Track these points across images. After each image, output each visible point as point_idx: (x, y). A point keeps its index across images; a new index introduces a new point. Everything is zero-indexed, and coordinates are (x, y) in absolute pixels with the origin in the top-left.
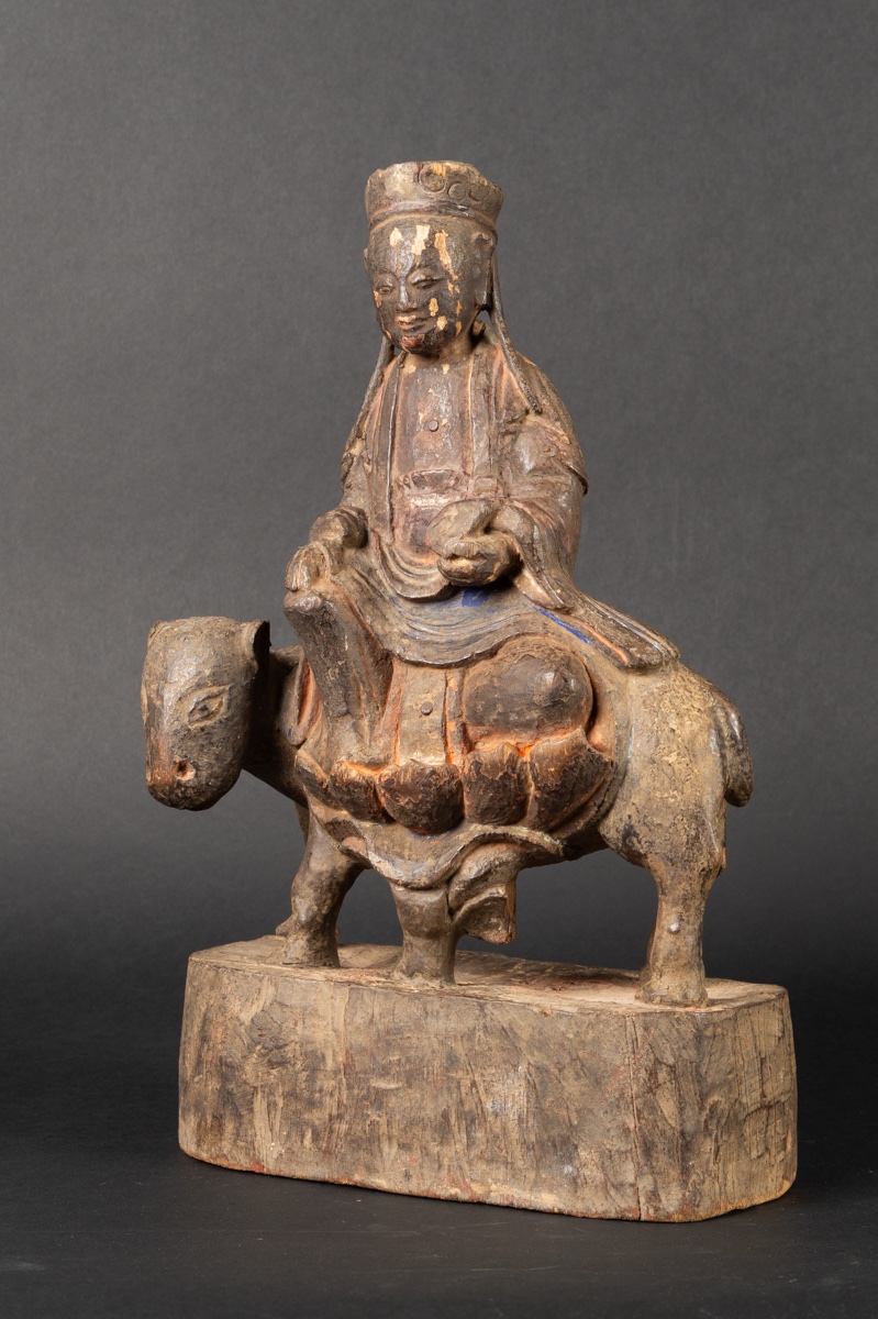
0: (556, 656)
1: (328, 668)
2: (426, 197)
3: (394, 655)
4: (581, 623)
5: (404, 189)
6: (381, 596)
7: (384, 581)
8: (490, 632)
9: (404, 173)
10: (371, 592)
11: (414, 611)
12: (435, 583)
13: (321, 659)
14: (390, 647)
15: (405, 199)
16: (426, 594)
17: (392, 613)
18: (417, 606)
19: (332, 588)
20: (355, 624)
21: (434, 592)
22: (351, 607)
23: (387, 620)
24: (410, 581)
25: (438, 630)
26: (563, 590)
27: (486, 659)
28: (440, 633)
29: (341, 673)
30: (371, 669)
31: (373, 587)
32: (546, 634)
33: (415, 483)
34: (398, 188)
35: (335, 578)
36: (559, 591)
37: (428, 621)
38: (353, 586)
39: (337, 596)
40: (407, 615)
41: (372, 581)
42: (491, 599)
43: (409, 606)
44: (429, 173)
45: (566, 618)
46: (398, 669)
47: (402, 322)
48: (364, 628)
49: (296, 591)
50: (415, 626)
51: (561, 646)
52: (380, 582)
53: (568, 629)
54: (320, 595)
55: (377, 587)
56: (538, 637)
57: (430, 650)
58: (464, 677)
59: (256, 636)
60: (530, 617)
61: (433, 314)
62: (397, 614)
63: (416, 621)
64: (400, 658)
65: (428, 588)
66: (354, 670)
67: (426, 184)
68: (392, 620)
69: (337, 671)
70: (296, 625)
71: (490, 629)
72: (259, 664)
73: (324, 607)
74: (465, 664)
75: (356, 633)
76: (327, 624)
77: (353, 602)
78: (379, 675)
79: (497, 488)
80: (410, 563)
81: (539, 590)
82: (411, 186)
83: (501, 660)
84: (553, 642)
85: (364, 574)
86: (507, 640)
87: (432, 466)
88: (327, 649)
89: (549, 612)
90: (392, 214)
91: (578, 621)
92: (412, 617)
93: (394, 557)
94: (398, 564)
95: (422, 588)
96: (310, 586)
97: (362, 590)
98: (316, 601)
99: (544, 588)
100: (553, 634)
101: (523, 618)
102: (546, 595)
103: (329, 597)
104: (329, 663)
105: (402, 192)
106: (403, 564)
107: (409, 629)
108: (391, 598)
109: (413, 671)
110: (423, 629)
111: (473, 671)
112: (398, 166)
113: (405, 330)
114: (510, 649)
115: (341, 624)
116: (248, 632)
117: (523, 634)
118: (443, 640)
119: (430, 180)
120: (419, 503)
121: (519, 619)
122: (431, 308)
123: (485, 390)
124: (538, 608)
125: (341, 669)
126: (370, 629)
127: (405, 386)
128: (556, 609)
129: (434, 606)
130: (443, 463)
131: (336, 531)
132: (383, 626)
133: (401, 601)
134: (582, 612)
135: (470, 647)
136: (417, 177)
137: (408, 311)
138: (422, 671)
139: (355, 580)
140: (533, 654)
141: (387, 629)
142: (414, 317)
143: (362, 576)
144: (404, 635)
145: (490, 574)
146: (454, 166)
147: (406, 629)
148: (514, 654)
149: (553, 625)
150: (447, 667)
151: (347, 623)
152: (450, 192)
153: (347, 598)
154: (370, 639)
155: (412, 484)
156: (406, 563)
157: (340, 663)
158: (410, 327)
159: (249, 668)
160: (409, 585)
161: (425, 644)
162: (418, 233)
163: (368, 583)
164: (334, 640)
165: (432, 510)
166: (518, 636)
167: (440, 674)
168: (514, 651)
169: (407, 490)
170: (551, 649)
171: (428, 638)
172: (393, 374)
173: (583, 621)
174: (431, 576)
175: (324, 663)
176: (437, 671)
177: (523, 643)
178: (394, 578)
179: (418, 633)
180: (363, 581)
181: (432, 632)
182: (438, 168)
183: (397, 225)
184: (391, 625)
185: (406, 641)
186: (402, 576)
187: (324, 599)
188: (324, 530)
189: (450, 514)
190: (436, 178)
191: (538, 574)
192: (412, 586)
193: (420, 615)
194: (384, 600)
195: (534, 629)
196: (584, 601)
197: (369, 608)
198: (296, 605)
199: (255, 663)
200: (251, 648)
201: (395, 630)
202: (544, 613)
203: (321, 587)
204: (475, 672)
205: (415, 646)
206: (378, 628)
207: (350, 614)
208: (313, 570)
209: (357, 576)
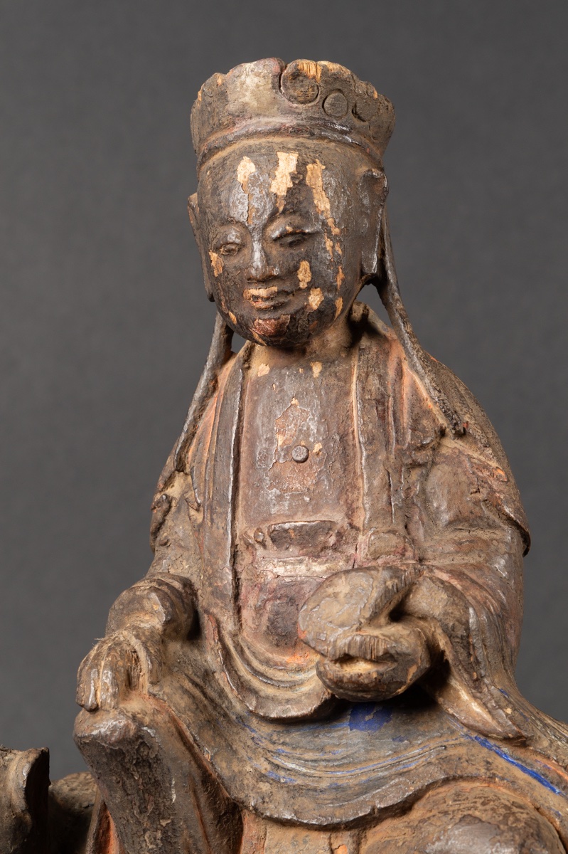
0: (517, 820)
1: (145, 831)
2: (290, 112)
3: (247, 808)
4: (544, 761)
5: (258, 100)
6: (225, 715)
7: (227, 689)
8: (401, 774)
9: (258, 75)
10: (210, 708)
11: (275, 737)
12: (308, 695)
13: (133, 816)
14: (242, 796)
15: (258, 115)
16: (294, 712)
17: (242, 740)
18: (280, 728)
19: (151, 705)
20: (186, 763)
21: (307, 708)
22: (181, 735)
23: (235, 752)
24: (269, 691)
25: (314, 768)
26: (514, 709)
27: (394, 816)
28: (317, 773)
29: (165, 839)
30: (210, 830)
31: (212, 701)
32: (493, 777)
33: (274, 540)
34: (248, 98)
35: (155, 690)
36: (509, 711)
37: (298, 752)
38: (183, 702)
39: (159, 718)
40: (264, 743)
41: (209, 691)
42: (395, 720)
43: (266, 729)
44: (297, 75)
45: (520, 753)
46: (251, 829)
47: (256, 298)
48: (200, 766)
49: (94, 710)
50: (278, 761)
51: (519, 800)
52: (221, 693)
53: (524, 770)
54: (134, 718)
55: (218, 701)
56: (477, 784)
57: (304, 802)
58: (358, 844)
59: (29, 775)
60: (462, 751)
61: (303, 285)
62: (250, 742)
63: (278, 754)
64: (257, 812)
65: (297, 702)
66: (185, 832)
67: (291, 91)
68: (242, 753)
69: (159, 835)
70: (95, 764)
71: (400, 768)
72: (35, 817)
73: (141, 737)
74: (361, 825)
75: (189, 775)
76: (144, 763)
77: (184, 727)
78: (222, 837)
79: (405, 550)
80: (267, 662)
81: (476, 707)
82: (268, 94)
83: (423, 821)
84: (506, 795)
85: (198, 680)
86: (429, 787)
87: (300, 514)
88: (143, 801)
89: (492, 742)
90: (238, 138)
91: (539, 758)
92: (271, 747)
93: (241, 652)
94: (249, 664)
95: (288, 701)
96: (117, 703)
97: (198, 707)
98: (127, 726)
99: (485, 705)
100: (502, 779)
101: (451, 752)
102: (487, 717)
103: (147, 720)
104: (146, 823)
105: (254, 104)
106: (256, 664)
107: (269, 767)
108: (240, 718)
109: (274, 834)
110: (291, 765)
111: (374, 837)
112: (248, 66)
113: (260, 310)
114: (436, 803)
115: (167, 762)
116: (18, 768)
117: (455, 779)
118: (324, 785)
119: (298, 85)
120: (280, 570)
121: (445, 753)
122: (300, 276)
123: (378, 401)
124: (474, 735)
125: (164, 832)
126: (209, 767)
127: (252, 394)
128: (507, 740)
129: (306, 729)
130: (316, 510)
131: (153, 613)
132: (229, 762)
133: (254, 722)
134: (545, 743)
135: (368, 797)
136: (278, 81)
137: (266, 280)
138: (291, 833)
139: (186, 691)
140: (477, 814)
141: (236, 767)
142: (275, 289)
143: (196, 685)
144: (262, 777)
145: (401, 684)
146: (334, 67)
147: (264, 766)
148: (446, 813)
149: (500, 763)
150: (332, 828)
151: (174, 760)
152: (326, 105)
153: (173, 720)
154: (209, 783)
155: (269, 542)
156: (261, 662)
157: (164, 823)
158: (268, 304)
159: (19, 823)
160: (267, 697)
161: (295, 791)
162: (281, 163)
163: (205, 694)
164: (155, 787)
165: (302, 583)
166: (446, 781)
167: (322, 839)
168: (443, 807)
169: (260, 551)
170: (506, 807)
171: (299, 781)
172: (232, 378)
173: (548, 758)
174: (301, 683)
175: (139, 823)
176: (314, 834)
177: (457, 795)
178: (243, 687)
179: (282, 773)
180: (197, 693)
181: (304, 770)
182: (311, 68)
183: (248, 152)
184: (240, 760)
185: (265, 787)
186: (256, 683)
187: (141, 724)
188: (132, 611)
189: (337, 590)
190: (306, 82)
191: (476, 685)
192: (273, 699)
193: (283, 744)
194: (229, 721)
195: (471, 770)
196: (546, 725)
197: (208, 734)
198: (95, 733)
199: (28, 817)
200: (22, 795)
201: (248, 768)
202: (483, 744)
203: (135, 705)
204: (378, 837)
205: (281, 795)
206: (223, 768)
207: (179, 746)
208: (122, 677)
209: (188, 685)
